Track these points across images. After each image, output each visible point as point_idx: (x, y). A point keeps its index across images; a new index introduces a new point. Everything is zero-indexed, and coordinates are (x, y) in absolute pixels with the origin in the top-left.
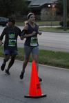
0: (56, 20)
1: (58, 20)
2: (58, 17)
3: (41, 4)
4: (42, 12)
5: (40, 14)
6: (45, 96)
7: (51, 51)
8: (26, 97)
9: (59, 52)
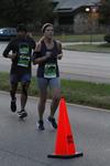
0: (98, 32)
1: (101, 33)
2: (102, 28)
3: (75, 7)
4: (76, 20)
5: (72, 22)
6: (81, 155)
7: (90, 83)
8: (49, 156)
9: (103, 85)
